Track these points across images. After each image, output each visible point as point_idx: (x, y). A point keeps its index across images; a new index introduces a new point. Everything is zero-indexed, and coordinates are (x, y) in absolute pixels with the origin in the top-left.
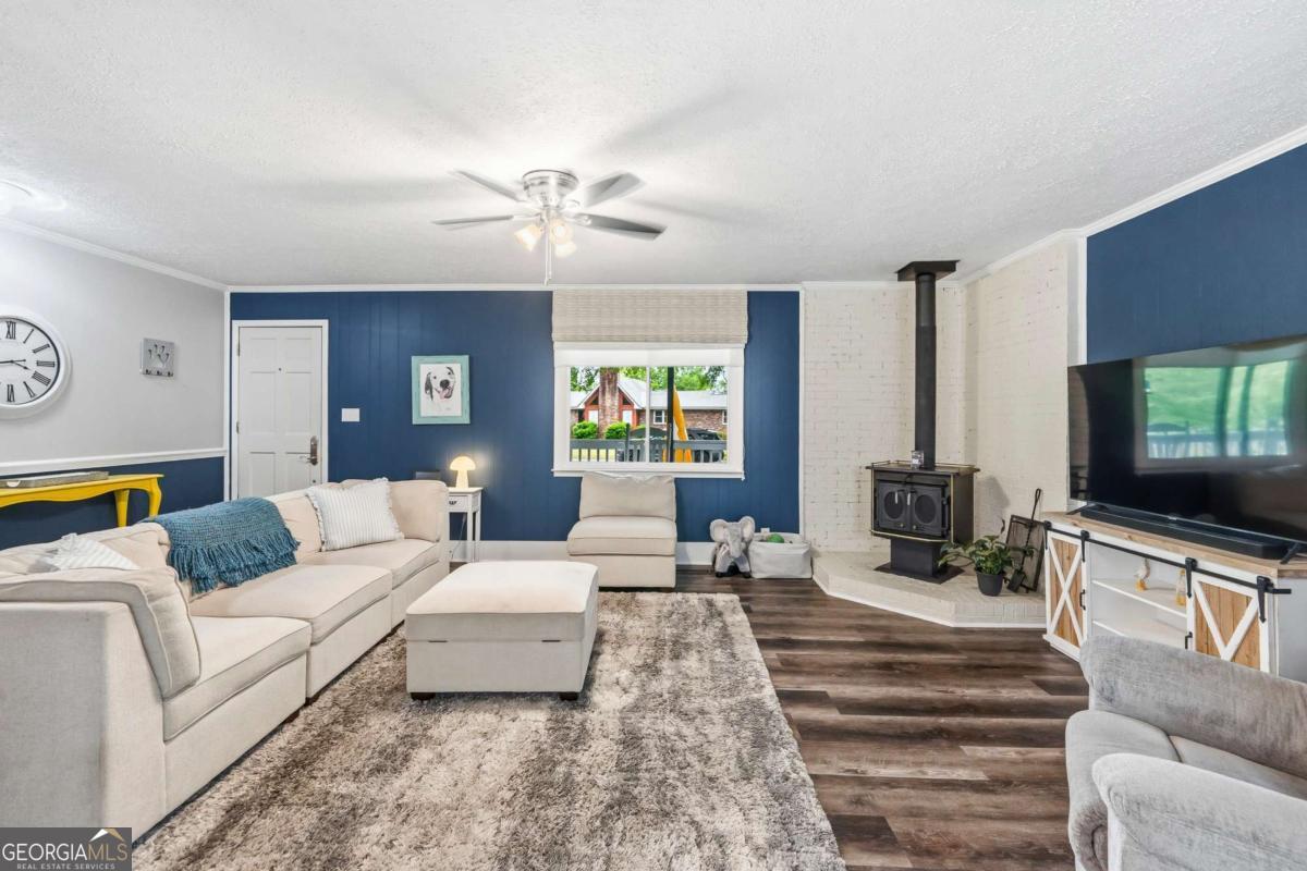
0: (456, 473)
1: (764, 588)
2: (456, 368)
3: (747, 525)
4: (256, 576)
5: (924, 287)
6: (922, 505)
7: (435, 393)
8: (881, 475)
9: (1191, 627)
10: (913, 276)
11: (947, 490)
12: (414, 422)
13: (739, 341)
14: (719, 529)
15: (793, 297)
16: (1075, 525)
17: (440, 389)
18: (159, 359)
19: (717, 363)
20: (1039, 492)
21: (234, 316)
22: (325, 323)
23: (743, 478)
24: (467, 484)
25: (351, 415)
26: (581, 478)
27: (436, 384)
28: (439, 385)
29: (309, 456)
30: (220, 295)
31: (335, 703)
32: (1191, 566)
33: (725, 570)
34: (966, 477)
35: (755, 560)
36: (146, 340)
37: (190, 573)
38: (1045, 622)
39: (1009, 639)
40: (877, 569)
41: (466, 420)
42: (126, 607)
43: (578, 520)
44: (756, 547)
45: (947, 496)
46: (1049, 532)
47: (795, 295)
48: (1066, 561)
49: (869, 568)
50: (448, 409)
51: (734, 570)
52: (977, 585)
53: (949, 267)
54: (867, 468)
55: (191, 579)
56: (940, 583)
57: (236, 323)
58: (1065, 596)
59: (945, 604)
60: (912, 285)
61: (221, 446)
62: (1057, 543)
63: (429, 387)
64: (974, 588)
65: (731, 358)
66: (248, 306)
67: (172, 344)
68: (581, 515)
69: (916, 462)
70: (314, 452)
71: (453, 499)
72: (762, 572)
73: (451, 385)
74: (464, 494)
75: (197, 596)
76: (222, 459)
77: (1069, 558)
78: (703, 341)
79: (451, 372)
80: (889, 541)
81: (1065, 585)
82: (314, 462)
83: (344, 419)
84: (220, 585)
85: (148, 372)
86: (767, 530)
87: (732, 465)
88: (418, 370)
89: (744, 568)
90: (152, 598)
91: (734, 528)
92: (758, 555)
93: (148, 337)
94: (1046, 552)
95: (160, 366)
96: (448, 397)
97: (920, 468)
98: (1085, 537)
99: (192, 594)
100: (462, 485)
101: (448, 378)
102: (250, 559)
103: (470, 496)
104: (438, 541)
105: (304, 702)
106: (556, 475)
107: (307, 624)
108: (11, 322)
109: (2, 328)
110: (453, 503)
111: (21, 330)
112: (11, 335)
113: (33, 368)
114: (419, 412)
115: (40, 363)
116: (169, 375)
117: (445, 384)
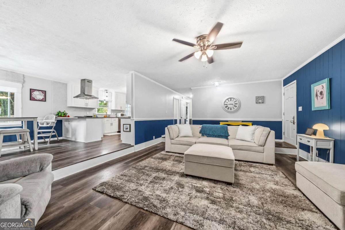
0: (317, 130)
2: (324, 85)
4: (213, 137)
7: (318, 97)
12: (312, 110)
17: (320, 96)
22: (295, 81)
24: (323, 136)
28: (319, 94)
30: (281, 82)
36: (256, 97)
41: (328, 108)
50: (322, 103)
57: (284, 87)
61: (281, 118)
63: (317, 95)
70: (294, 121)
71: (309, 140)
73: (323, 93)
74: (312, 139)
76: (281, 122)
79: (323, 87)
82: (294, 124)
84: (206, 136)
85: (257, 103)
88: (314, 89)
93: (257, 96)
95: (260, 101)
96: (322, 98)
99: (202, 136)
100: (320, 136)
101: (322, 90)
103: (314, 140)
108: (231, 98)
109: (229, 100)
110: (309, 142)
111: (232, 99)
112: (231, 100)
113: (234, 105)
114: (314, 106)
115: (235, 104)
116: (263, 103)
117: (321, 93)
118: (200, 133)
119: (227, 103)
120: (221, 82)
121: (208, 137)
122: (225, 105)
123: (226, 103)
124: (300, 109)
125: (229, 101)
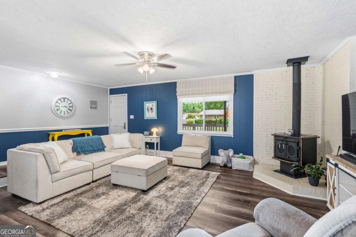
0: (153, 132)
1: (235, 173)
3: (231, 152)
4: (92, 153)
5: (296, 67)
6: (290, 148)
8: (277, 137)
10: (292, 64)
11: (299, 144)
13: (231, 93)
14: (221, 152)
15: (252, 76)
16: (333, 160)
17: (150, 110)
18: (94, 105)
19: (225, 100)
20: (340, 147)
21: (110, 94)
22: (126, 94)
23: (233, 137)
24: (156, 135)
26: (183, 135)
29: (124, 127)
30: (108, 89)
31: (99, 183)
33: (223, 166)
35: (233, 163)
36: (91, 101)
37: (76, 151)
38: (327, 198)
39: (311, 202)
40: (274, 171)
41: (156, 118)
42: (42, 154)
43: (181, 146)
44: (233, 159)
45: (299, 146)
46: (328, 163)
47: (253, 75)
49: (272, 171)
50: (152, 115)
51: (225, 166)
52: (308, 181)
54: (272, 135)
55: (77, 152)
56: (295, 179)
57: (111, 96)
58: (331, 189)
59: (290, 186)
60: (291, 68)
61: (108, 124)
62: (330, 167)
63: (148, 110)
64: (307, 182)
65: (229, 98)
66: (113, 92)
67: (96, 101)
68: (182, 145)
69: (290, 133)
70: (125, 126)
71: (151, 139)
72: (235, 167)
73: (153, 109)
74: (154, 138)
75: (78, 156)
76: (108, 127)
77: (332, 174)
78: (220, 93)
79: (153, 106)
80: (279, 162)
81: (331, 185)
82: (125, 128)
84: (83, 154)
85: (91, 108)
86: (242, 154)
87: (230, 132)
89: (229, 165)
90: (47, 153)
91: (226, 152)
92: (233, 162)
94: (327, 171)
95: (94, 106)
96: (152, 112)
97: (292, 135)
98: (335, 166)
99: (77, 155)
100: (155, 135)
101: (152, 107)
102: (90, 149)
103: (157, 138)
104: (140, 149)
105: (92, 181)
106: (178, 133)
107: (92, 164)
108: (64, 99)
109: (62, 100)
110: (151, 140)
111: (66, 100)
112: (64, 101)
113: (68, 108)
114: (146, 116)
115: (70, 107)
116: (96, 108)
117: (151, 109)
118: (73, 152)
119: (60, 104)
120: (61, 73)
121: (86, 154)
122: (56, 106)
123: (57, 104)
124: (132, 117)
125: (62, 102)
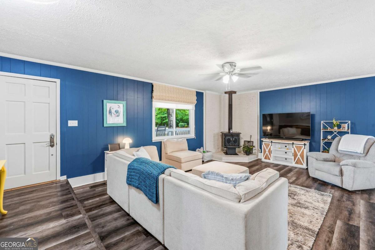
0: (125, 144)
2: (121, 105)
7: (112, 114)
8: (226, 135)
9: (293, 152)
10: (228, 93)
11: (239, 137)
12: (105, 126)
13: (194, 104)
17: (115, 113)
20: (251, 136)
22: (58, 81)
23: (195, 138)
25: (73, 123)
27: (113, 111)
28: (114, 111)
29: (49, 143)
32: (293, 144)
34: (238, 135)
38: (262, 157)
40: (226, 155)
41: (125, 125)
44: (205, 154)
46: (263, 142)
47: (203, 93)
48: (267, 147)
50: (117, 121)
53: (235, 92)
56: (238, 155)
58: (267, 152)
60: (228, 95)
62: (265, 144)
63: (110, 112)
65: (192, 108)
72: (206, 160)
73: (119, 112)
77: (268, 146)
79: (119, 107)
81: (267, 151)
82: (52, 146)
83: (69, 125)
87: (192, 135)
88: (106, 105)
94: (262, 146)
96: (118, 116)
98: (272, 142)
101: (118, 109)
106: (153, 141)
114: (107, 122)
117: (117, 111)
